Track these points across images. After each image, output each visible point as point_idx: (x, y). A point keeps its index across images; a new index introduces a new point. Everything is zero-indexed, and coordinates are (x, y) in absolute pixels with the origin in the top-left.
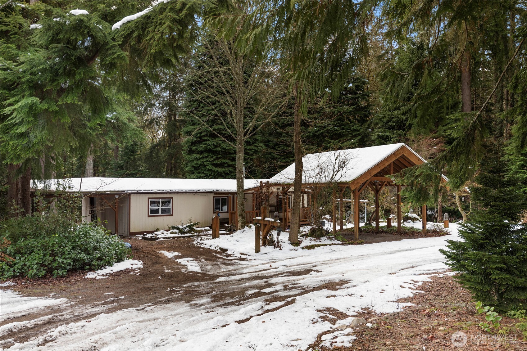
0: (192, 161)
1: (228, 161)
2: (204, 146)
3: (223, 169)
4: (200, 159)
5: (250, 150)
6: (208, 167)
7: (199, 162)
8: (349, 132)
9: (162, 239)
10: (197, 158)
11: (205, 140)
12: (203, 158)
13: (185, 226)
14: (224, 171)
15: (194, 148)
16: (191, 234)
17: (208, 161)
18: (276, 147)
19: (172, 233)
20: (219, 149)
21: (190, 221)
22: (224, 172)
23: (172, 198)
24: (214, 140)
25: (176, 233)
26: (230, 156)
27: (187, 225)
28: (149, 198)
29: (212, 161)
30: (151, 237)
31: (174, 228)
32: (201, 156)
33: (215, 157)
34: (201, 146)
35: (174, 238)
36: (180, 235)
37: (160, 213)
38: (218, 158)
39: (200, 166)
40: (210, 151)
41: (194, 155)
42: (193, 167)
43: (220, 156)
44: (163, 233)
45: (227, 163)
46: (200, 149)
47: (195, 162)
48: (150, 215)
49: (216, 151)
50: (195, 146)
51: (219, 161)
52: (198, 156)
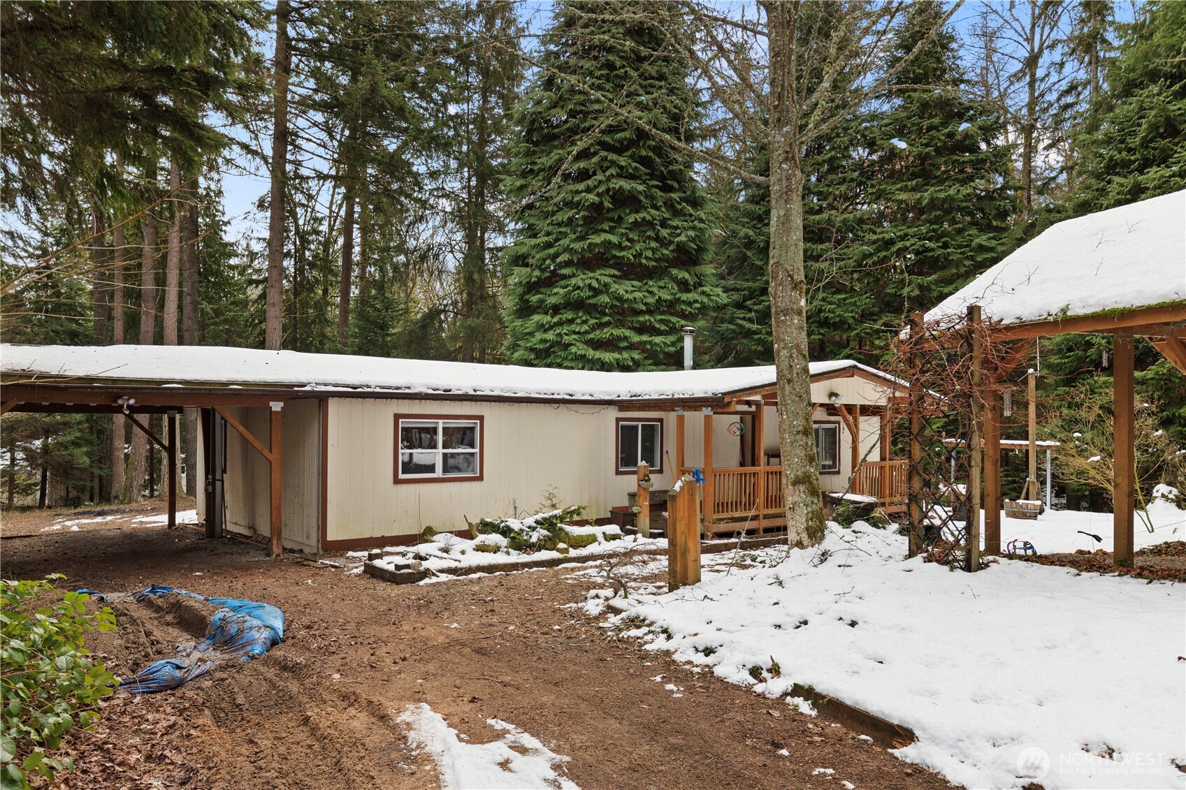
0: (531, 334)
1: (628, 333)
2: (562, 291)
3: (616, 355)
4: (551, 327)
5: (690, 304)
6: (573, 349)
7: (550, 336)
8: (962, 253)
9: (444, 577)
10: (542, 325)
11: (564, 277)
12: (560, 324)
13: (530, 521)
14: (617, 360)
15: (535, 299)
16: (554, 555)
17: (574, 333)
18: (748, 303)
19: (482, 548)
20: (604, 299)
21: (548, 503)
22: (618, 364)
23: (481, 418)
24: (591, 275)
25: (496, 549)
26: (635, 319)
27: (539, 517)
28: (397, 417)
29: (587, 332)
30: (398, 567)
31: (487, 527)
32: (555, 320)
33: (593, 321)
34: (556, 290)
35: (490, 569)
36: (515, 557)
37: (439, 472)
38: (601, 326)
39: (551, 346)
40: (579, 305)
41: (536, 318)
42: (532, 350)
43: (606, 319)
44: (446, 550)
45: (626, 338)
46: (552, 300)
47: (539, 336)
48: (402, 476)
49: (595, 306)
50: (538, 292)
51: (606, 333)
52: (547, 319)
